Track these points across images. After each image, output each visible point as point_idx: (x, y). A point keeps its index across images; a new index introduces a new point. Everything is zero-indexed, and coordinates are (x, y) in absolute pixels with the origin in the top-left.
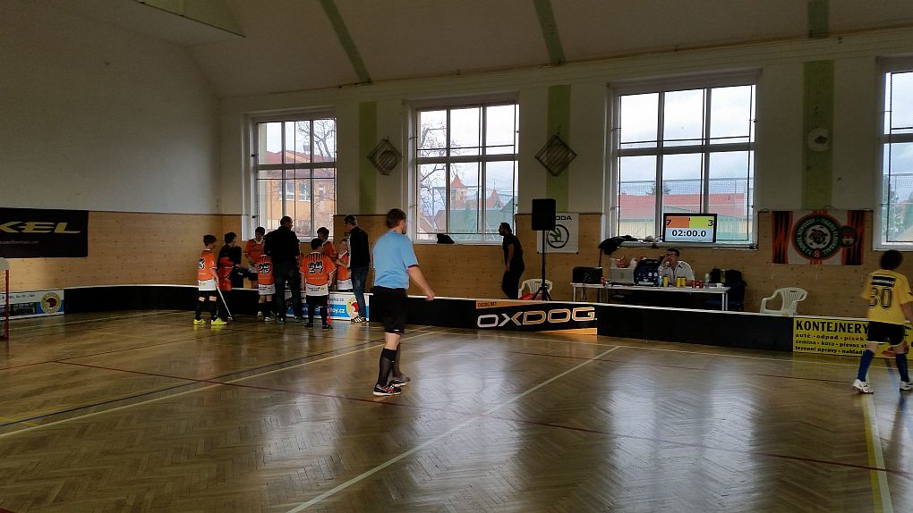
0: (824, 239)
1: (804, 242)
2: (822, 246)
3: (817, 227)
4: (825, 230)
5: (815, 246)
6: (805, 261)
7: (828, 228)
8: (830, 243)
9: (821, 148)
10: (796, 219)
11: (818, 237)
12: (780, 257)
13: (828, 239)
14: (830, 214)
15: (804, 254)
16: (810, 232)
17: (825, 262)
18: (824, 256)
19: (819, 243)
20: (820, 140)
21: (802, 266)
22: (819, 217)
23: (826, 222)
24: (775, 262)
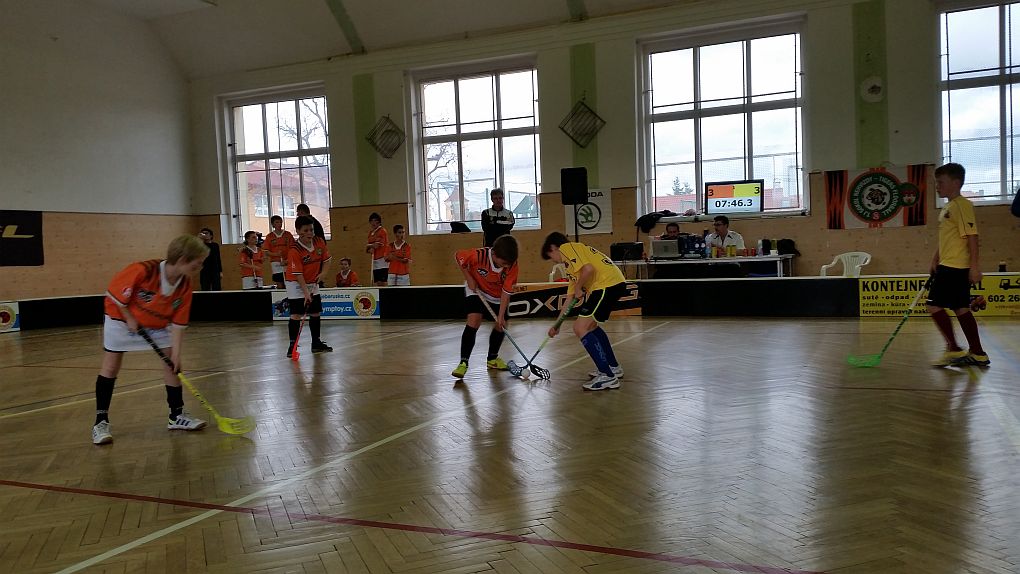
0: (883, 199)
1: (862, 204)
2: (881, 207)
3: (875, 186)
4: (884, 189)
5: (873, 207)
6: (864, 225)
7: (888, 187)
8: (890, 203)
9: (876, 98)
10: (851, 179)
11: (876, 197)
12: (835, 223)
13: (887, 199)
14: (889, 170)
15: (861, 216)
16: (867, 192)
17: (886, 224)
18: (884, 217)
19: (878, 203)
20: (874, 89)
21: (860, 230)
24: (830, 228)
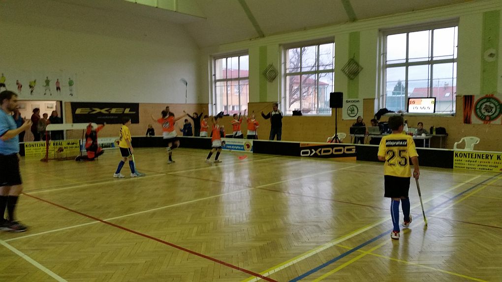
0: (492, 110)
1: (480, 112)
2: (490, 114)
3: (488, 104)
4: (492, 105)
5: (486, 114)
6: (481, 122)
7: (494, 104)
8: (495, 112)
9: (491, 59)
10: (476, 100)
11: (488, 109)
12: (467, 121)
13: (494, 110)
14: (496, 96)
15: (481, 118)
16: (483, 106)
17: (492, 122)
18: (491, 119)
19: (489, 112)
20: (491, 55)
21: (479, 125)
22: (489, 98)
23: (493, 101)
24: (465, 123)
